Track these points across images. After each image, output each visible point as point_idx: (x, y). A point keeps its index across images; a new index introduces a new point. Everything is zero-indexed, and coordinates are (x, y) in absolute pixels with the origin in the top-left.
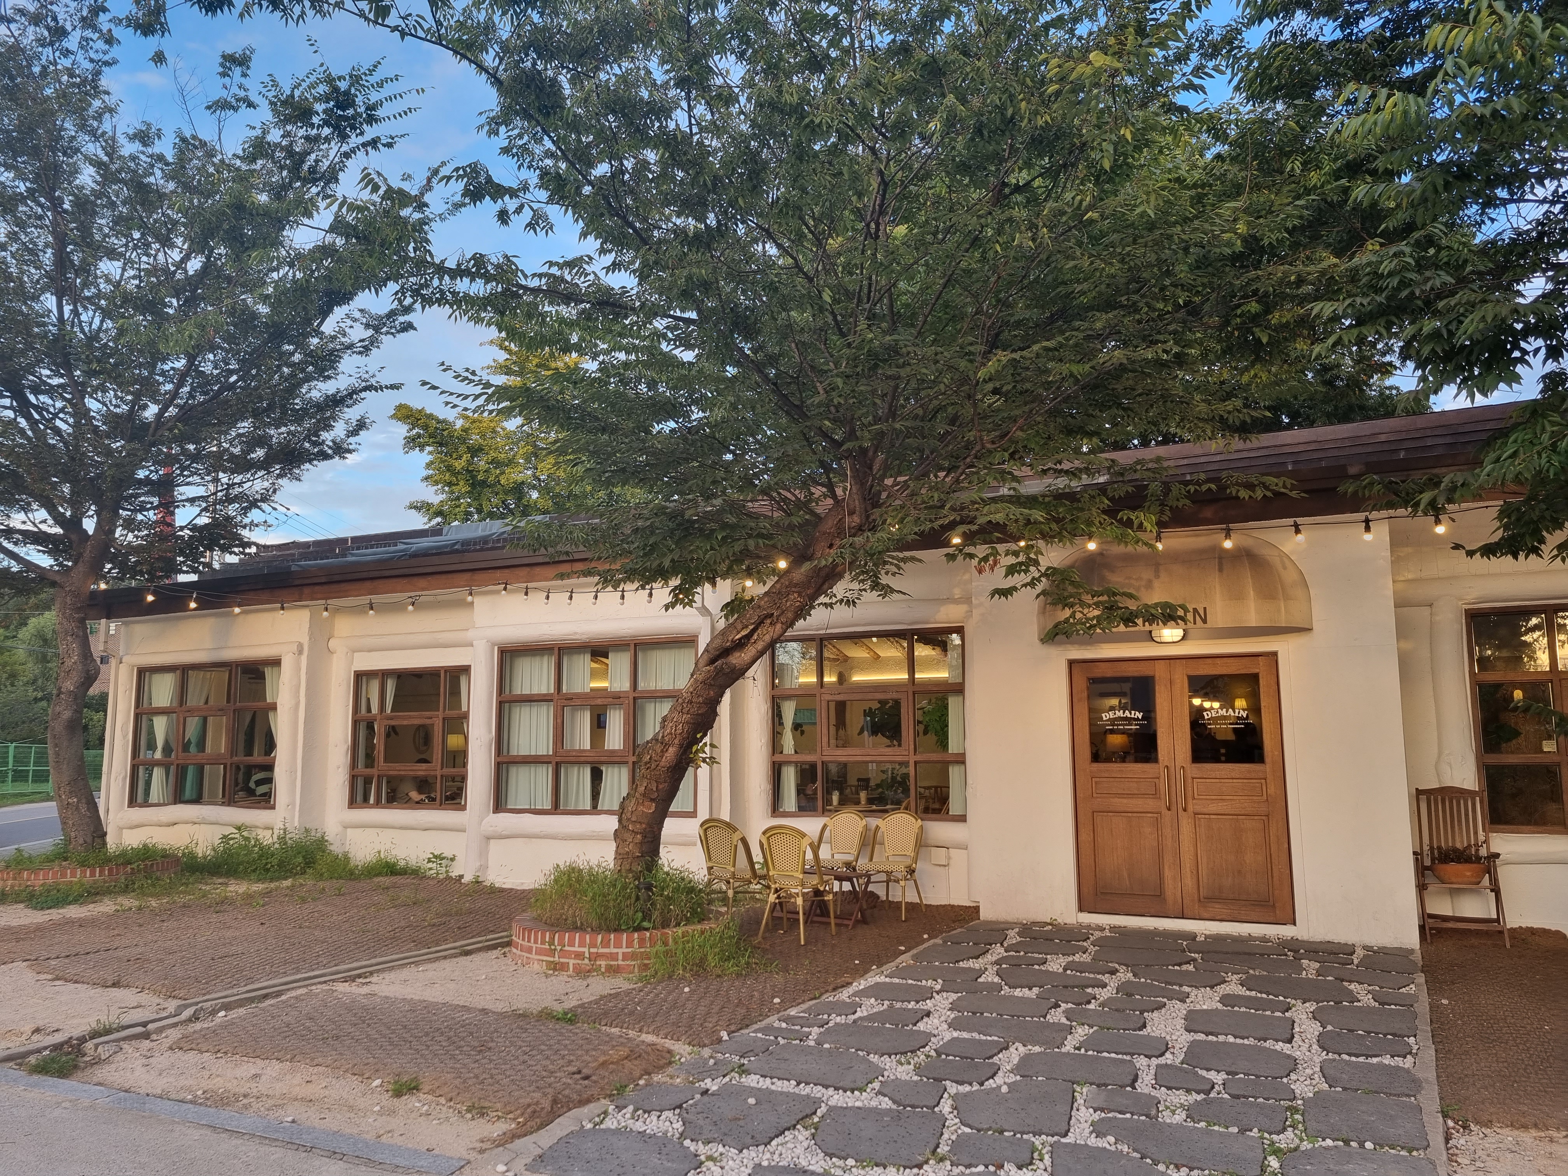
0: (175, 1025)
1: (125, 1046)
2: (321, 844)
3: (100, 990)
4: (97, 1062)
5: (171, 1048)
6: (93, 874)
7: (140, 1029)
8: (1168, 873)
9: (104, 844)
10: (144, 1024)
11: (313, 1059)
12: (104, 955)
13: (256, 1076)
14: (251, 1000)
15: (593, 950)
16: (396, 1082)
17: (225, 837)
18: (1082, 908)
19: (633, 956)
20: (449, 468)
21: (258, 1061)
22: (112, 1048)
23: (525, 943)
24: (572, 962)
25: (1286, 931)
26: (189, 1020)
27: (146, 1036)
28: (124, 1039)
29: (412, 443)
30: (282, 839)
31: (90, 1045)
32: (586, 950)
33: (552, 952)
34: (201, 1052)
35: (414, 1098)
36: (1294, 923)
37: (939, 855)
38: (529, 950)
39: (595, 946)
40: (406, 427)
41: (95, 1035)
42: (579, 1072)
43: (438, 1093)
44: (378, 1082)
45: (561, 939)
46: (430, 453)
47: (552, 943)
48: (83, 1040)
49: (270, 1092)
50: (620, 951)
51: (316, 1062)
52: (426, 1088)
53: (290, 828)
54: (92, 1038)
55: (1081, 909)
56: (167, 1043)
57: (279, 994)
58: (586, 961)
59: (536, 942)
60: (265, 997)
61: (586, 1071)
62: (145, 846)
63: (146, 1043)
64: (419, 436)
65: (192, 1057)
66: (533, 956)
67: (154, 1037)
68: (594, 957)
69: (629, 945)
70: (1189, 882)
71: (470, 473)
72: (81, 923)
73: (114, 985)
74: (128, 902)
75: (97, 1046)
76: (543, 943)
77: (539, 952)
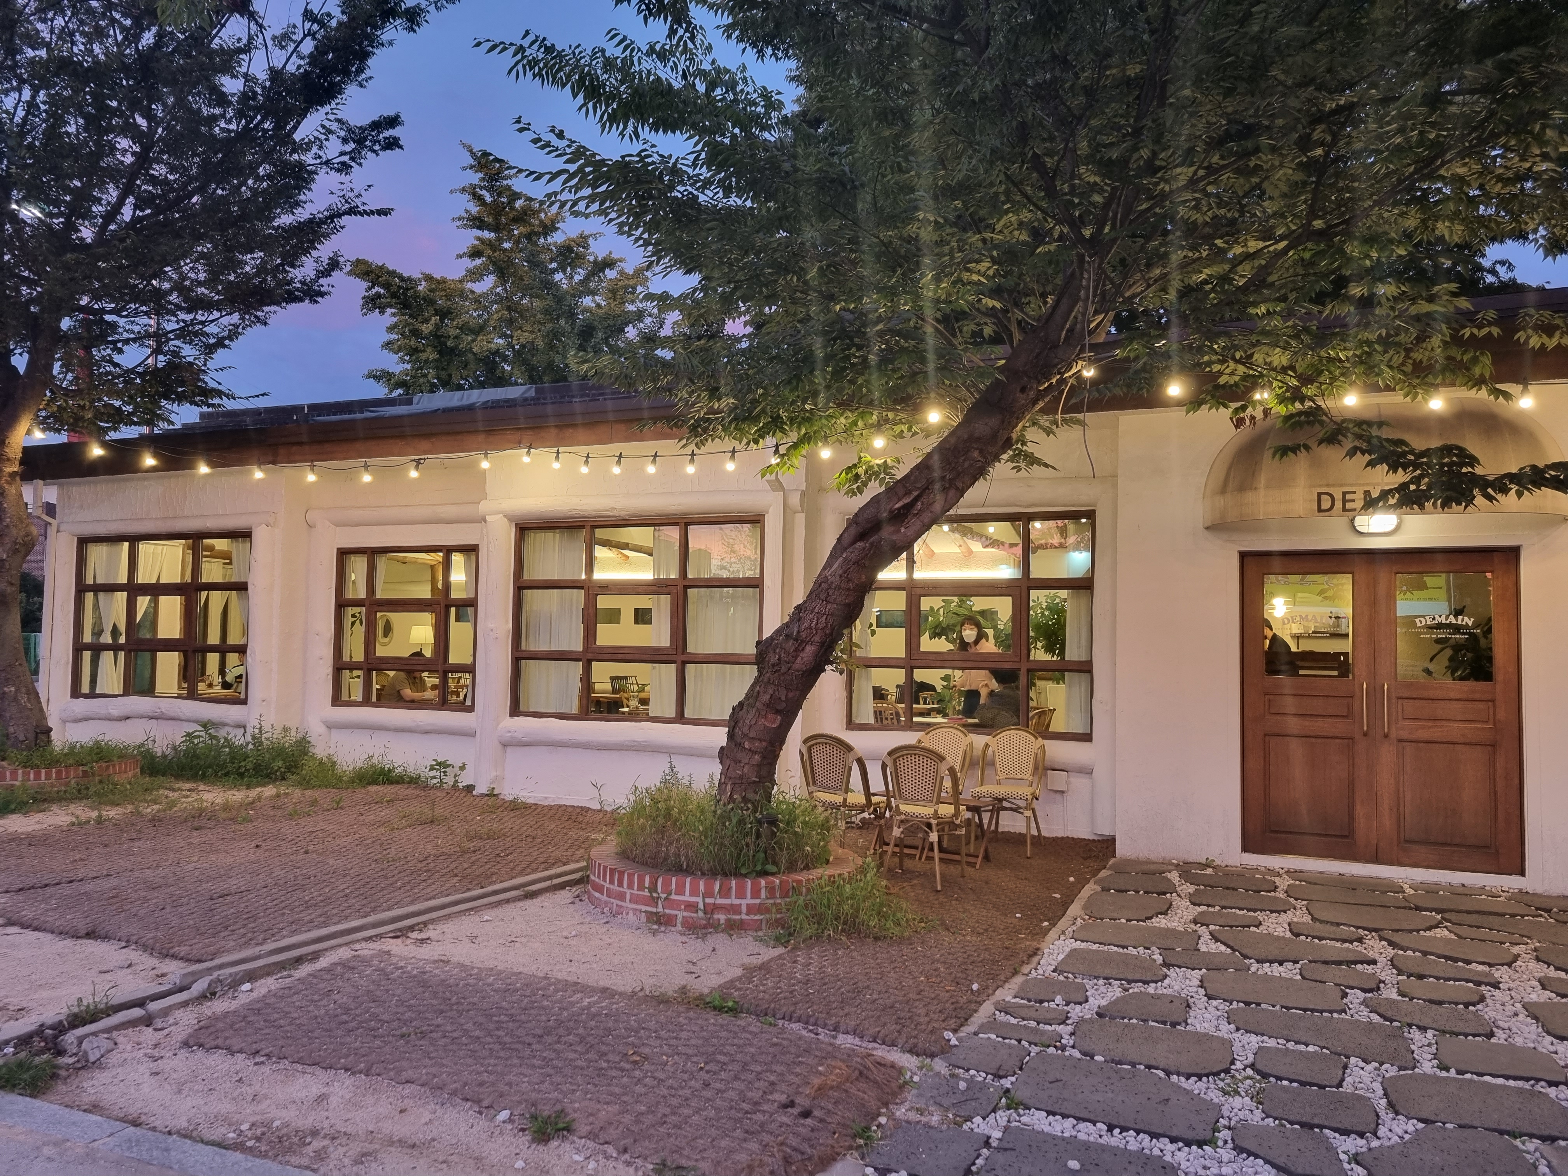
0: (185, 1004)
1: (120, 1037)
2: (303, 745)
3: (69, 942)
4: (85, 1065)
5: (186, 1044)
6: (38, 777)
7: (137, 1012)
8: (1360, 811)
9: (49, 741)
10: (140, 1003)
11: (399, 1072)
12: (68, 890)
13: (322, 1098)
14: (281, 966)
15: (709, 901)
16: (534, 1117)
17: (188, 735)
18: (1247, 847)
19: (760, 909)
20: (416, 333)
21: (318, 1071)
22: (103, 1042)
23: (615, 887)
24: (680, 914)
25: (1511, 883)
26: (204, 997)
27: (148, 1021)
28: (118, 1027)
29: (372, 303)
30: (257, 740)
31: (70, 1038)
32: (700, 900)
33: (654, 901)
34: (231, 1052)
35: (567, 1146)
36: (1522, 873)
37: (1057, 780)
38: (622, 897)
39: (711, 896)
40: (365, 284)
41: (77, 1020)
42: (792, 1104)
43: (603, 1137)
44: (504, 1115)
45: (666, 884)
46: (393, 315)
47: (653, 888)
48: (60, 1029)
49: (349, 1130)
50: (744, 902)
51: (405, 1076)
52: (584, 1129)
53: (266, 727)
54: (73, 1026)
55: (1245, 849)
56: (180, 1033)
57: (315, 956)
58: (701, 914)
59: (630, 886)
60: (299, 961)
61: (802, 1102)
62: (97, 743)
63: (148, 1034)
64: (378, 296)
65: (217, 1061)
66: (627, 904)
67: (159, 1023)
68: (710, 910)
69: (756, 894)
70: (1388, 822)
71: (438, 339)
72: (31, 841)
73: (89, 935)
74: (84, 812)
75: (80, 1040)
76: (641, 887)
77: (634, 899)
